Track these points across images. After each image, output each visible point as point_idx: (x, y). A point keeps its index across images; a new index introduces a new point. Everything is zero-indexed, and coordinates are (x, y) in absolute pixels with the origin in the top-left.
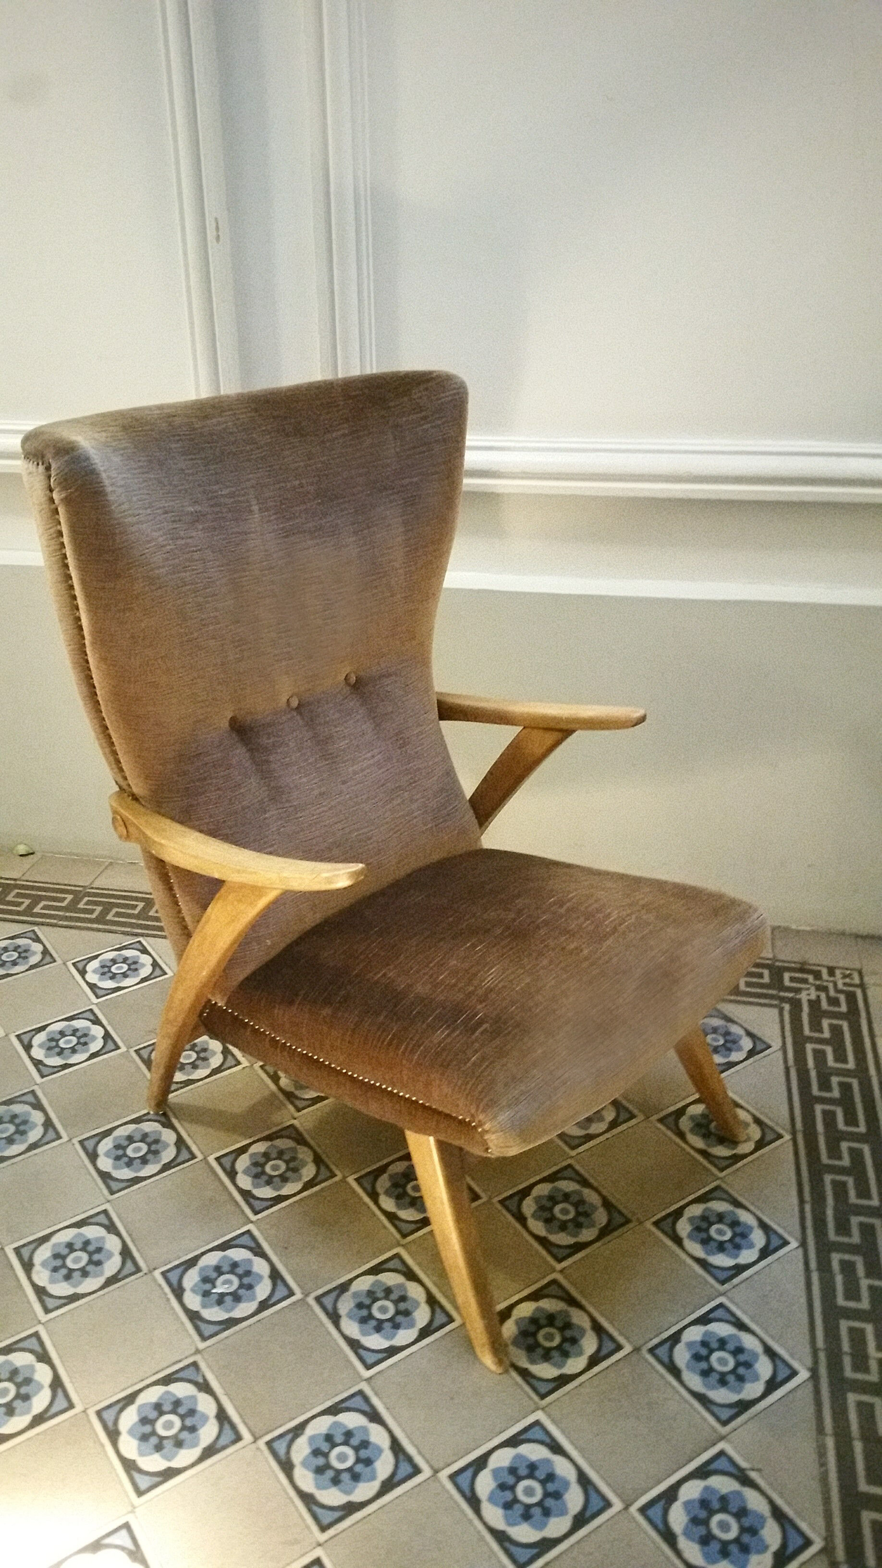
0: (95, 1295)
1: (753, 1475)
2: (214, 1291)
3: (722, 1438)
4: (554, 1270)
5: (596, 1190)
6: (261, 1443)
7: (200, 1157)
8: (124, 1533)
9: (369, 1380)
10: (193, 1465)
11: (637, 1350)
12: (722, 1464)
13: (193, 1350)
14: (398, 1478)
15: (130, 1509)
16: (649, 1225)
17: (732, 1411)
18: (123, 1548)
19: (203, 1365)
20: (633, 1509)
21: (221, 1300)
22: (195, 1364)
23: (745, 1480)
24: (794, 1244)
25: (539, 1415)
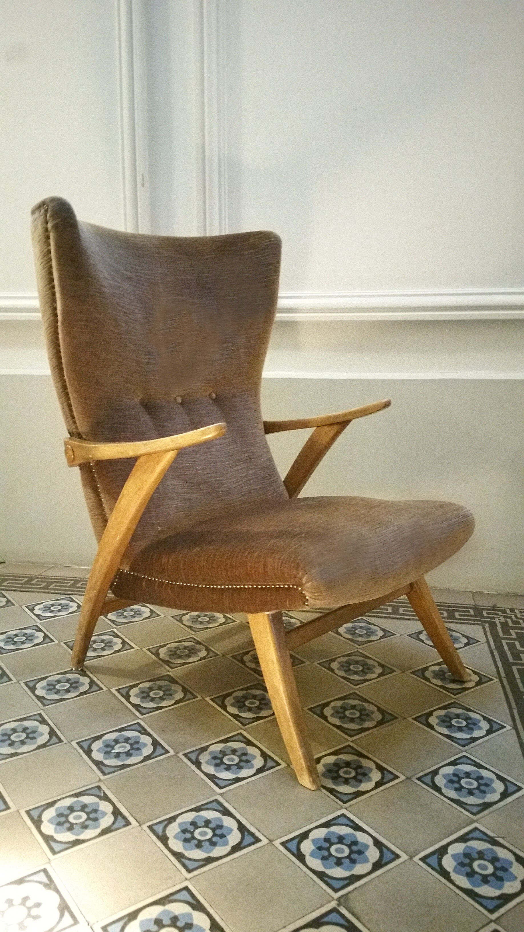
0: (28, 754)
1: (500, 840)
2: (113, 751)
3: (474, 821)
4: (347, 740)
5: (372, 704)
6: (145, 827)
7: (105, 689)
8: (42, 874)
9: (222, 795)
10: (95, 838)
11: (409, 778)
12: (476, 834)
13: (98, 779)
14: (243, 845)
15: (48, 861)
16: (410, 719)
17: (479, 808)
18: (40, 883)
19: (103, 787)
20: (416, 859)
21: (118, 755)
22: (99, 788)
23: (494, 842)
24: (508, 728)
25: (344, 811)
